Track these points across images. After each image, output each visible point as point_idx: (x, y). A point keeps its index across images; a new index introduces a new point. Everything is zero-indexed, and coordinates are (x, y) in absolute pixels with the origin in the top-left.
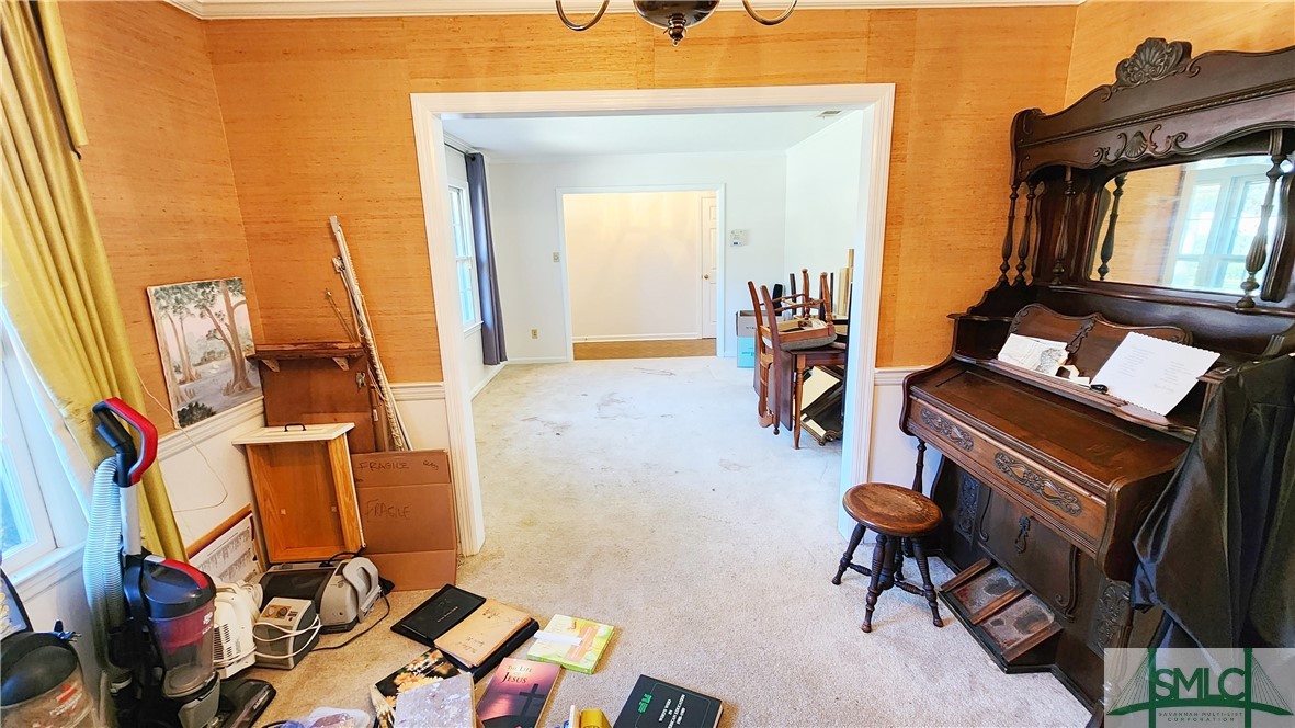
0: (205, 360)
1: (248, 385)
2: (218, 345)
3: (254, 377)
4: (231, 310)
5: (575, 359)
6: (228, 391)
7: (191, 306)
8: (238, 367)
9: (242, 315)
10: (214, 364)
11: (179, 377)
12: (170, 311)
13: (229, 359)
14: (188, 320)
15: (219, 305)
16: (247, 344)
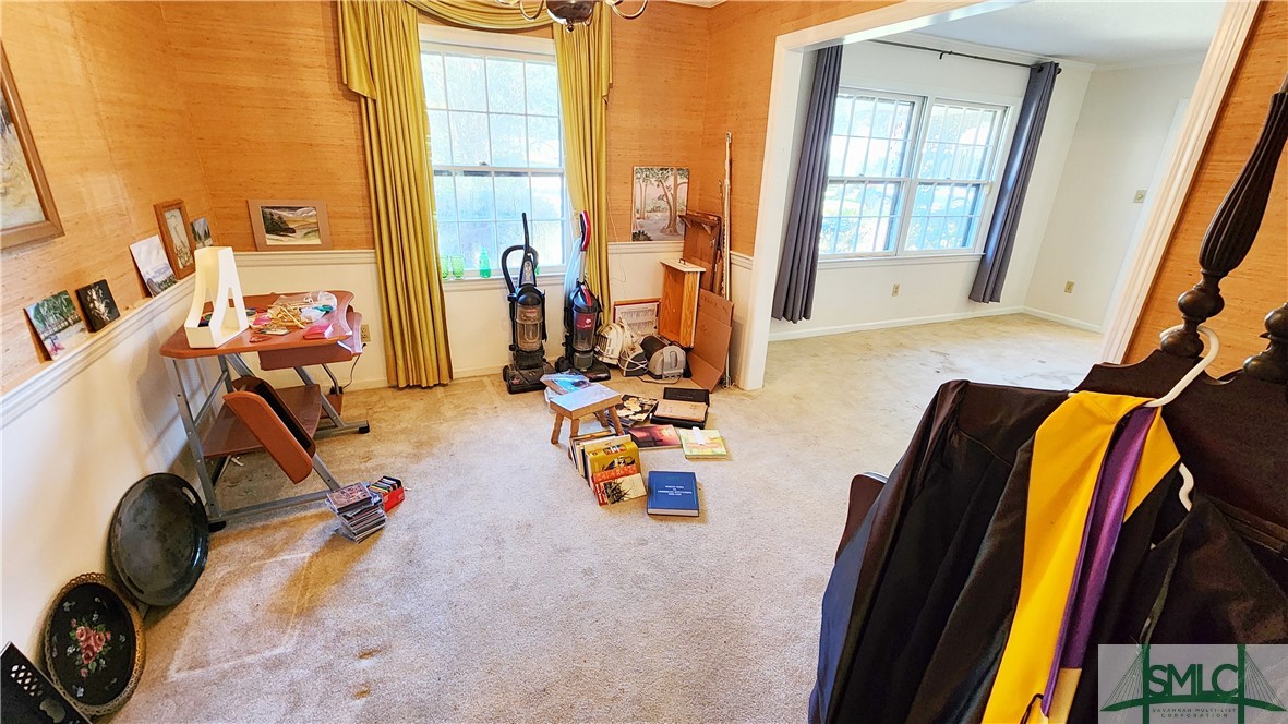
0: (653, 210)
1: (676, 231)
2: (663, 204)
3: (681, 229)
4: (676, 186)
6: (662, 231)
7: (653, 180)
8: (672, 220)
9: (683, 192)
10: (658, 214)
11: (638, 215)
12: (641, 180)
13: (668, 213)
14: (649, 186)
15: (670, 182)
16: (681, 208)
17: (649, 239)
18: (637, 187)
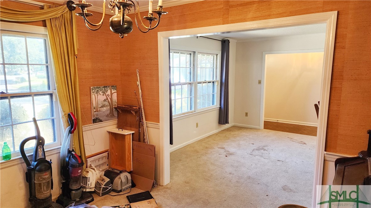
0: (102, 107)
1: (113, 115)
2: (106, 103)
3: (116, 114)
4: (112, 94)
5: (265, 128)
6: (107, 116)
7: (101, 92)
8: (111, 110)
9: (115, 96)
10: (105, 108)
11: (95, 110)
12: (95, 93)
13: (109, 107)
14: (99, 96)
16: (115, 104)
17: (101, 121)
18: (93, 97)
